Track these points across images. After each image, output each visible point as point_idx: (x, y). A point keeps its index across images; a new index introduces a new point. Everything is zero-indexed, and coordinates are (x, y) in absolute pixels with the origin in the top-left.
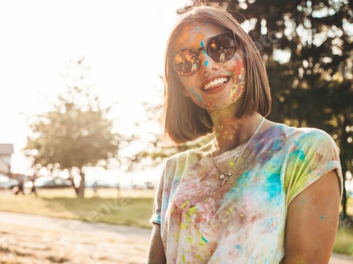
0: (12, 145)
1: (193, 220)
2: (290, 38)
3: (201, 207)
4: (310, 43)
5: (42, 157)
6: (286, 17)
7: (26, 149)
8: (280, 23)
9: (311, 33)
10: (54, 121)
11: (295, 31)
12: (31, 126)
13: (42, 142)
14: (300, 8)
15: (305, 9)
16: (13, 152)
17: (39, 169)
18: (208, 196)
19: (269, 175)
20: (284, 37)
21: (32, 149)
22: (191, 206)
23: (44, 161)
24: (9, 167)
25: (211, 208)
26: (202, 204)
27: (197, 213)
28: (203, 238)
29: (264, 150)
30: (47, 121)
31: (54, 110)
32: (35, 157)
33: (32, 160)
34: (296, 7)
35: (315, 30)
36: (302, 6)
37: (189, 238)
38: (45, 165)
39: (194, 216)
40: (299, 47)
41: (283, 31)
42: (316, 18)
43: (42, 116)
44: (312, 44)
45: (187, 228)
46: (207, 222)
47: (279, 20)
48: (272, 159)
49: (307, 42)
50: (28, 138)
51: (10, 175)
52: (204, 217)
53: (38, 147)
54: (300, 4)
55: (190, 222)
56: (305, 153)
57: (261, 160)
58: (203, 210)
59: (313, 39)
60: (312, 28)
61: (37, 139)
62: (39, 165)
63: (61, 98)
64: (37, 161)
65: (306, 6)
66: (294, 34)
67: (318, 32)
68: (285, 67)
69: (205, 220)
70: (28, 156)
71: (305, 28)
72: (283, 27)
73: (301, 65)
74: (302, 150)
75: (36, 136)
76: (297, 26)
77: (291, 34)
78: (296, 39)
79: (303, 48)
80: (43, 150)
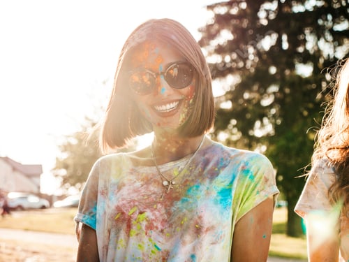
0: (41, 166)
1: (144, 228)
2: (312, 52)
3: (151, 214)
4: (332, 57)
5: (71, 177)
6: (307, 31)
7: (55, 169)
8: (301, 37)
9: (332, 46)
10: (80, 141)
11: (317, 44)
12: (59, 146)
13: (70, 162)
14: (320, 22)
15: (325, 23)
16: (42, 173)
17: (67, 189)
18: (156, 203)
19: (219, 189)
20: (306, 51)
21: (60, 168)
22: (141, 213)
23: (72, 181)
24: (39, 187)
25: (161, 215)
26: (152, 211)
27: (147, 221)
28: (156, 246)
29: (210, 166)
30: (74, 142)
31: (80, 130)
32: (63, 177)
33: (60, 180)
34: (317, 20)
35: (336, 43)
36: (323, 20)
37: (140, 246)
38: (73, 185)
39: (145, 223)
40: (321, 61)
41: (305, 45)
42: (338, 31)
43: (69, 136)
44: (334, 57)
45: (137, 235)
46: (160, 229)
47: (300, 34)
48: (220, 175)
49: (329, 55)
50: (57, 159)
51: (40, 195)
52: (155, 224)
53: (66, 167)
54: (321, 18)
55: (141, 229)
56: (254, 173)
57: (209, 176)
58: (153, 218)
59: (335, 52)
60: (334, 41)
61: (65, 160)
62: (67, 185)
63: (87, 118)
64: (65, 180)
65: (326, 20)
66: (316, 48)
67: (340, 44)
68: (307, 81)
69: (157, 228)
70: (56, 176)
71: (327, 41)
72: (305, 41)
73: (324, 79)
74: (251, 171)
75: (64, 156)
76: (319, 39)
77: (313, 48)
78: (318, 53)
79: (325, 61)
80: (71, 170)
